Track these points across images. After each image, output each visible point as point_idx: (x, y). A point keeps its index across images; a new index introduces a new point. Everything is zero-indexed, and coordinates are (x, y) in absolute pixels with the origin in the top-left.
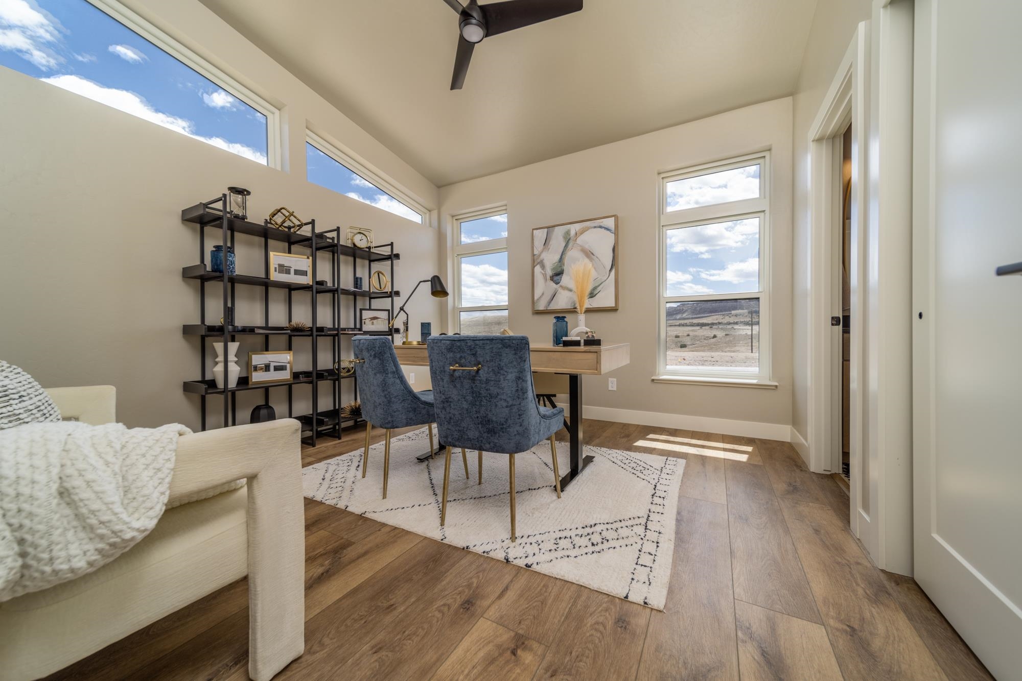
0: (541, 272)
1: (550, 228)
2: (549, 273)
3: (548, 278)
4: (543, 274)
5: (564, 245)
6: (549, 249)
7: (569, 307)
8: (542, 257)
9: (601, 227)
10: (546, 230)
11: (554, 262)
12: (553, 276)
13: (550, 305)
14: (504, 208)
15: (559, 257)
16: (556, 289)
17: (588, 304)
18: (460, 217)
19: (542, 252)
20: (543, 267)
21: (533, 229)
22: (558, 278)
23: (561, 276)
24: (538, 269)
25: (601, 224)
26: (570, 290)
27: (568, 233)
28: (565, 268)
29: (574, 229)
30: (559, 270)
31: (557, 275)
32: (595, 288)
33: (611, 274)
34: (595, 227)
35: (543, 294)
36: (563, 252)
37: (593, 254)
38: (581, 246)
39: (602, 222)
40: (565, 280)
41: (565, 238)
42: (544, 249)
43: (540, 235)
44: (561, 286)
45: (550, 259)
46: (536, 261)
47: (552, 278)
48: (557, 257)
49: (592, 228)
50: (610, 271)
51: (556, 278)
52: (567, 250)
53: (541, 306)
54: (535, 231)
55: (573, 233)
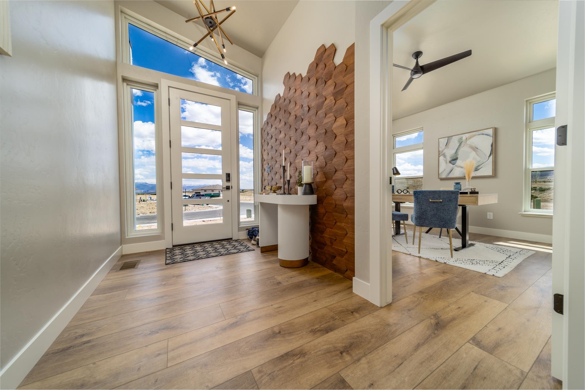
0: (443, 159)
1: (449, 138)
2: (449, 159)
3: (448, 162)
4: (445, 160)
5: (458, 145)
6: (449, 147)
7: (461, 176)
8: (444, 152)
9: (483, 134)
10: (447, 138)
11: (452, 154)
12: (451, 161)
13: (449, 175)
14: (422, 129)
15: (455, 151)
16: (453, 167)
17: (473, 174)
18: (396, 135)
19: (445, 149)
20: (445, 156)
21: (439, 139)
22: (454, 161)
23: (456, 160)
24: (441, 158)
25: (483, 133)
26: (462, 168)
27: (461, 138)
28: (459, 156)
29: (464, 137)
30: (455, 157)
31: (454, 160)
32: (479, 166)
33: (490, 158)
34: (479, 135)
35: (445, 170)
36: (458, 148)
37: (477, 148)
38: (469, 145)
39: (484, 132)
40: (458, 162)
41: (459, 141)
42: (445, 148)
43: (444, 141)
44: (456, 166)
45: (450, 153)
46: (440, 154)
47: (450, 162)
48: (454, 151)
49: (477, 135)
50: (489, 156)
51: (453, 162)
52: (460, 147)
53: (443, 176)
54: (440, 140)
55: (464, 138)
